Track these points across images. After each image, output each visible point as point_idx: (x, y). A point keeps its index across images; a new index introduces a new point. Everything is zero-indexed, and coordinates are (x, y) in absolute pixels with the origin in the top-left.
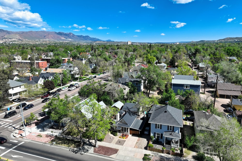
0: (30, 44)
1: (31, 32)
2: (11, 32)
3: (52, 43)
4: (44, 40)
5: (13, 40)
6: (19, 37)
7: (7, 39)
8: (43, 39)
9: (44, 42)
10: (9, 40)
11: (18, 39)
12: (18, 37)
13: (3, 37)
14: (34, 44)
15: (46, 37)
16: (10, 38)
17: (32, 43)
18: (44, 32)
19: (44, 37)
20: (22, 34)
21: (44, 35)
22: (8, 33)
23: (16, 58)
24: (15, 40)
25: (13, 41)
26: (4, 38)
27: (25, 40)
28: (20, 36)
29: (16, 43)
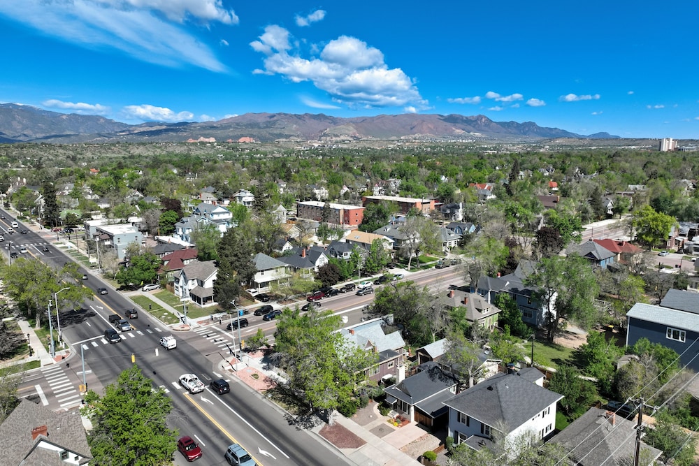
0: (373, 149)
1: (383, 116)
2: (340, 119)
3: (427, 147)
4: (410, 137)
5: (342, 138)
6: (355, 131)
7: (329, 136)
8: (408, 135)
9: (407, 144)
10: (334, 139)
11: (352, 137)
12: (352, 130)
13: (322, 131)
14: (381, 150)
15: (415, 130)
16: (335, 133)
17: (379, 147)
18: (411, 116)
19: (411, 129)
20: (361, 123)
21: (412, 123)
22: (334, 121)
23: (317, 193)
24: (344, 138)
25: (340, 142)
26: (325, 135)
27: (365, 139)
28: (356, 129)
29: (345, 146)
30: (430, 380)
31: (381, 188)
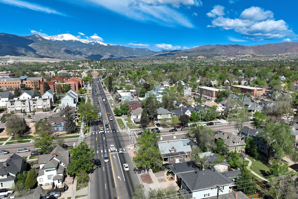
0: (260, 61)
1: (269, 44)
2: (247, 47)
3: (292, 59)
4: (284, 55)
5: (246, 55)
6: (253, 52)
7: (240, 55)
8: (283, 53)
9: (280, 58)
10: (242, 56)
11: (251, 55)
12: (252, 52)
13: (236, 53)
14: (265, 61)
15: (287, 51)
16: (243, 53)
17: (264, 60)
18: (287, 43)
19: (286, 50)
20: (257, 49)
21: (286, 47)
22: (243, 48)
24: (248, 56)
25: (244, 58)
26: (238, 54)
27: (258, 56)
28: (254, 51)
29: (246, 60)
30: (187, 166)
31: (246, 81)
